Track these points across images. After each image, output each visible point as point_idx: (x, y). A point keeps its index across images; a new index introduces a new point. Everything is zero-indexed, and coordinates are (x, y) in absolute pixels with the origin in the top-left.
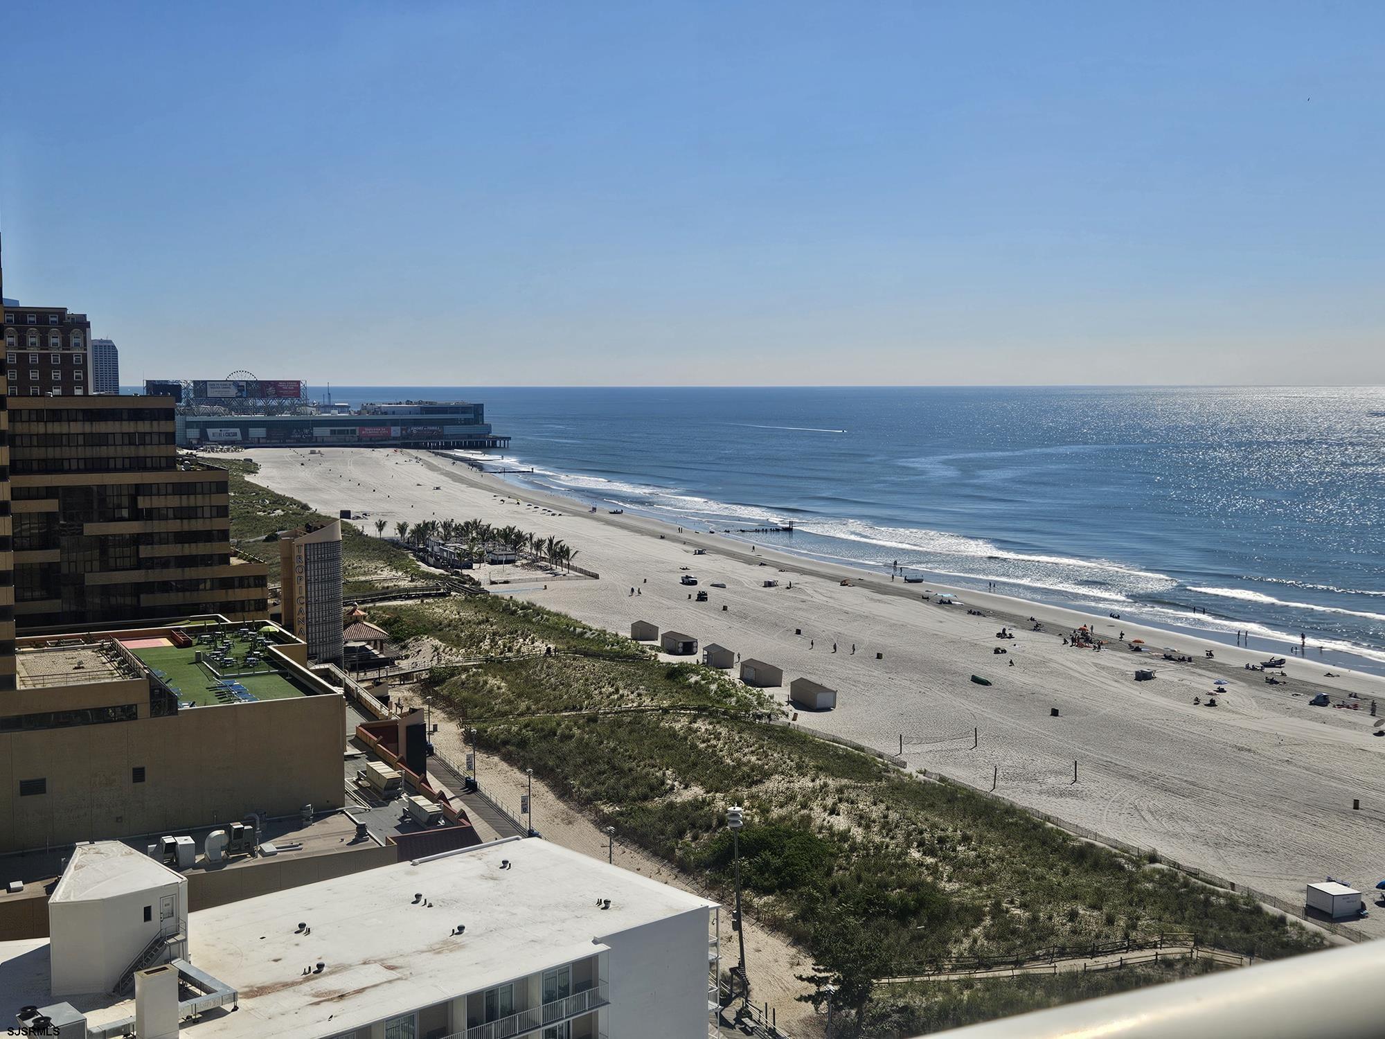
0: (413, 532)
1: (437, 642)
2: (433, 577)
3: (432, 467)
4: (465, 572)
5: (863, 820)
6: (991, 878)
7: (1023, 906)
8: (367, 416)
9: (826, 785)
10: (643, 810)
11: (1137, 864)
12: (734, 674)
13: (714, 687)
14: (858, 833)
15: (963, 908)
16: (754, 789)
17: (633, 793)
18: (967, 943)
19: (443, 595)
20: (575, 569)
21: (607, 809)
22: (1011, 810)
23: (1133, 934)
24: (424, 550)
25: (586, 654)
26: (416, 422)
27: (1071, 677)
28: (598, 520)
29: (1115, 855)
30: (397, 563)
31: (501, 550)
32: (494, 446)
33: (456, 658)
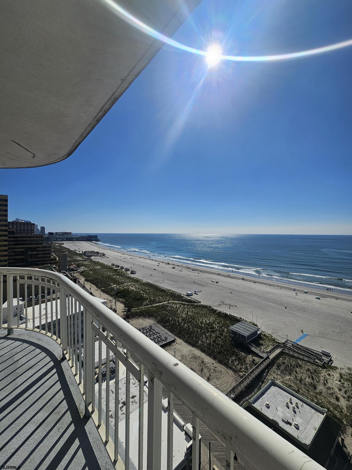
0: (84, 252)
1: (84, 267)
2: (86, 258)
3: (89, 244)
4: (90, 258)
5: (136, 288)
6: (150, 294)
7: (153, 297)
8: (81, 237)
9: (132, 284)
10: (107, 288)
11: (168, 291)
12: (124, 270)
13: (120, 272)
14: (135, 290)
15: (146, 298)
16: (123, 285)
17: (106, 286)
18: (146, 303)
19: (86, 261)
20: (106, 257)
21: (103, 289)
22: (155, 285)
23: (165, 300)
24: (85, 255)
25: (104, 268)
26: (88, 238)
27: (166, 268)
28: (111, 250)
29: (166, 290)
30: (81, 256)
31: (96, 255)
32: (99, 241)
33: (86, 269)
